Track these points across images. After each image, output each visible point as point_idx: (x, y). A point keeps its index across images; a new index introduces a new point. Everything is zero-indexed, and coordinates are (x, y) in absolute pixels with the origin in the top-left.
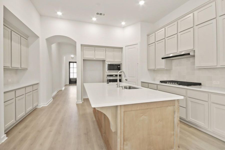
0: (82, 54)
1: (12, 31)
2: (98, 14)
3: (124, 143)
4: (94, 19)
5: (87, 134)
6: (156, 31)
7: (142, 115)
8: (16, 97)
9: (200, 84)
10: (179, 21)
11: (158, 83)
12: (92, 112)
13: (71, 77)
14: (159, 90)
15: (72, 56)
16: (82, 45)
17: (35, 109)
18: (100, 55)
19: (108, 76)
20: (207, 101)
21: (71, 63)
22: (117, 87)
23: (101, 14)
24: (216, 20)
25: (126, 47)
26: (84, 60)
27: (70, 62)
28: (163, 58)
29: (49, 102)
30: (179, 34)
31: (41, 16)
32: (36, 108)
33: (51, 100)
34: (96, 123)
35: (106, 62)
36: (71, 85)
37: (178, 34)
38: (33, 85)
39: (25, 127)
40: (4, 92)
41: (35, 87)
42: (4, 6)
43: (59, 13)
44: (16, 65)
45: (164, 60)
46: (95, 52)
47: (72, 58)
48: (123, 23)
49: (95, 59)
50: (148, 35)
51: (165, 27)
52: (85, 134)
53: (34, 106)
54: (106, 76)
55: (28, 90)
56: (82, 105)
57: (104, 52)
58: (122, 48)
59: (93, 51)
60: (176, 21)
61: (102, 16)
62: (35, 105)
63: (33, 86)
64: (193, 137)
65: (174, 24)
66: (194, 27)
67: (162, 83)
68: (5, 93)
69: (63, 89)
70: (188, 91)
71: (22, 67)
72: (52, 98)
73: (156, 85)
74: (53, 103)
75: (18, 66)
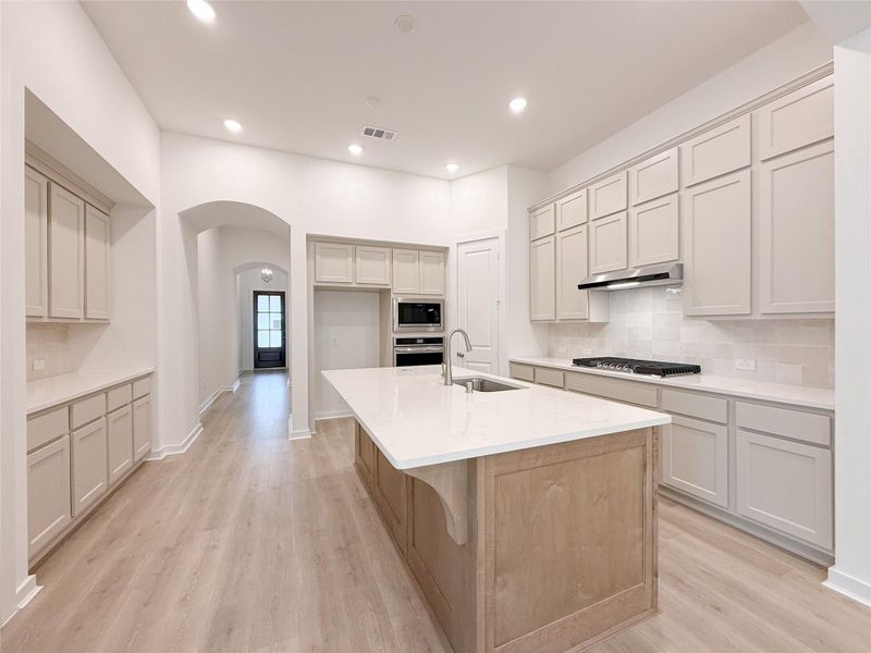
0: (313, 269)
1: (53, 184)
2: (368, 132)
3: (495, 580)
4: (355, 150)
5: (345, 549)
6: (558, 199)
7: (549, 482)
8: (71, 430)
9: (696, 370)
10: (633, 170)
11: (569, 365)
12: (353, 470)
13: (262, 344)
14: (571, 390)
15: (267, 272)
16: (310, 238)
17: (141, 466)
18: (371, 272)
19: (400, 341)
20: (725, 422)
21: (259, 297)
22: (446, 384)
23: (380, 134)
24: (752, 172)
25: (461, 248)
26: (317, 289)
27: (257, 294)
28: (581, 287)
29: (191, 438)
30: (633, 212)
31: (163, 131)
32: (144, 463)
33: (197, 431)
34: (372, 509)
35: (392, 296)
36: (263, 372)
37: (629, 211)
38: (132, 382)
39: (113, 538)
40: (28, 416)
41: (140, 389)
42: (26, 89)
43: (233, 126)
44: (67, 308)
45: (585, 291)
46: (355, 260)
47: (266, 279)
48: (452, 168)
49: (354, 285)
50: (532, 210)
51: (587, 186)
52: (340, 548)
53: (137, 458)
54: (391, 342)
55: (117, 398)
56: (314, 444)
57: (388, 262)
58: (445, 250)
59: (350, 259)
60: (625, 168)
61: (383, 139)
62: (140, 451)
63: (136, 384)
64: (685, 535)
65: (616, 177)
66: (680, 193)
67: (578, 365)
68: (30, 416)
69: (236, 387)
70: (665, 392)
71: (89, 316)
72: (200, 424)
73: (561, 373)
74: (205, 442)
75: (77, 313)
